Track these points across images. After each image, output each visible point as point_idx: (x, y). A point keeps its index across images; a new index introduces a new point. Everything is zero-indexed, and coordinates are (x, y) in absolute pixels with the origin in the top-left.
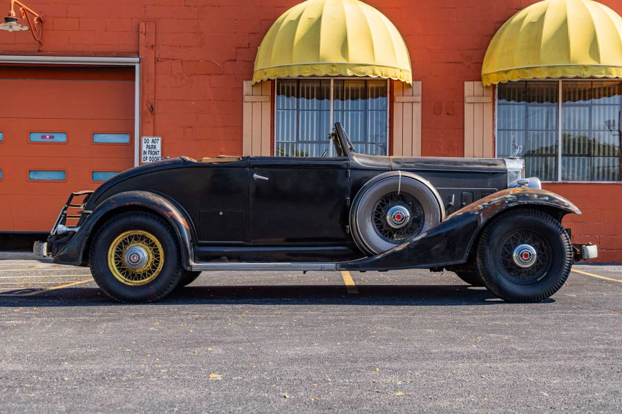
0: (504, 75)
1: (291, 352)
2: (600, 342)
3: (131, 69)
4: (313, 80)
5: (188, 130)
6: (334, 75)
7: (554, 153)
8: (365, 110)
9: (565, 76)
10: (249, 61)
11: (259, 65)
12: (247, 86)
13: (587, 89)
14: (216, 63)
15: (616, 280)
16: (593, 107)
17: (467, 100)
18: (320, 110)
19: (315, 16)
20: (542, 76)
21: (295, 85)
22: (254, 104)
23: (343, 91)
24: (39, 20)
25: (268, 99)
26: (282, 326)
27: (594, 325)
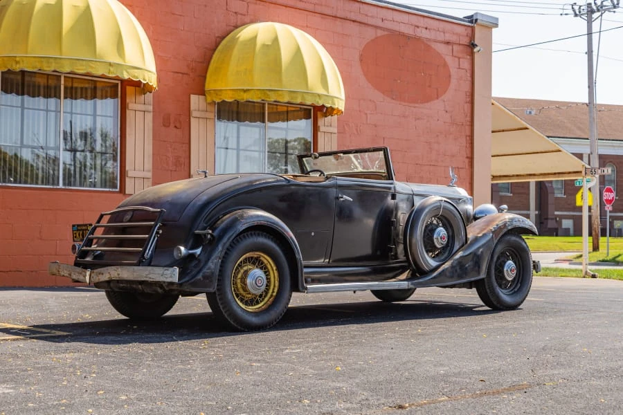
17: (194, 114)
18: (47, 111)
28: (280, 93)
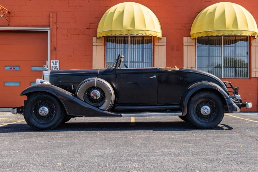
0: (199, 34)
1: (96, 153)
2: (228, 147)
3: (47, 32)
4: (121, 36)
5: (70, 57)
6: (129, 34)
7: (220, 66)
8: (143, 49)
9: (224, 34)
10: (95, 29)
11: (99, 30)
12: (94, 39)
13: (234, 40)
14: (82, 30)
15: (243, 119)
16: (236, 47)
17: (185, 44)
18: (124, 49)
19: (121, 10)
20: (215, 34)
21: (114, 38)
22: (97, 46)
23: (134, 41)
24: (8, 12)
25: (103, 44)
26: (97, 140)
27: (228, 139)
28: (213, 32)
